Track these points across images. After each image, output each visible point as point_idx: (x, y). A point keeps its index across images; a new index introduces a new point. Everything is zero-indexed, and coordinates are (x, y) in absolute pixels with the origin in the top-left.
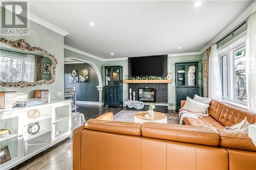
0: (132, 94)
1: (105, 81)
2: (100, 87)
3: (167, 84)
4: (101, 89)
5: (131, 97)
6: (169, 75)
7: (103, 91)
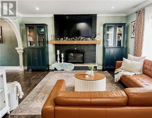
0: (60, 55)
1: (27, 41)
2: (20, 49)
3: (95, 45)
4: (22, 51)
5: (58, 59)
6: (98, 36)
7: (23, 53)
